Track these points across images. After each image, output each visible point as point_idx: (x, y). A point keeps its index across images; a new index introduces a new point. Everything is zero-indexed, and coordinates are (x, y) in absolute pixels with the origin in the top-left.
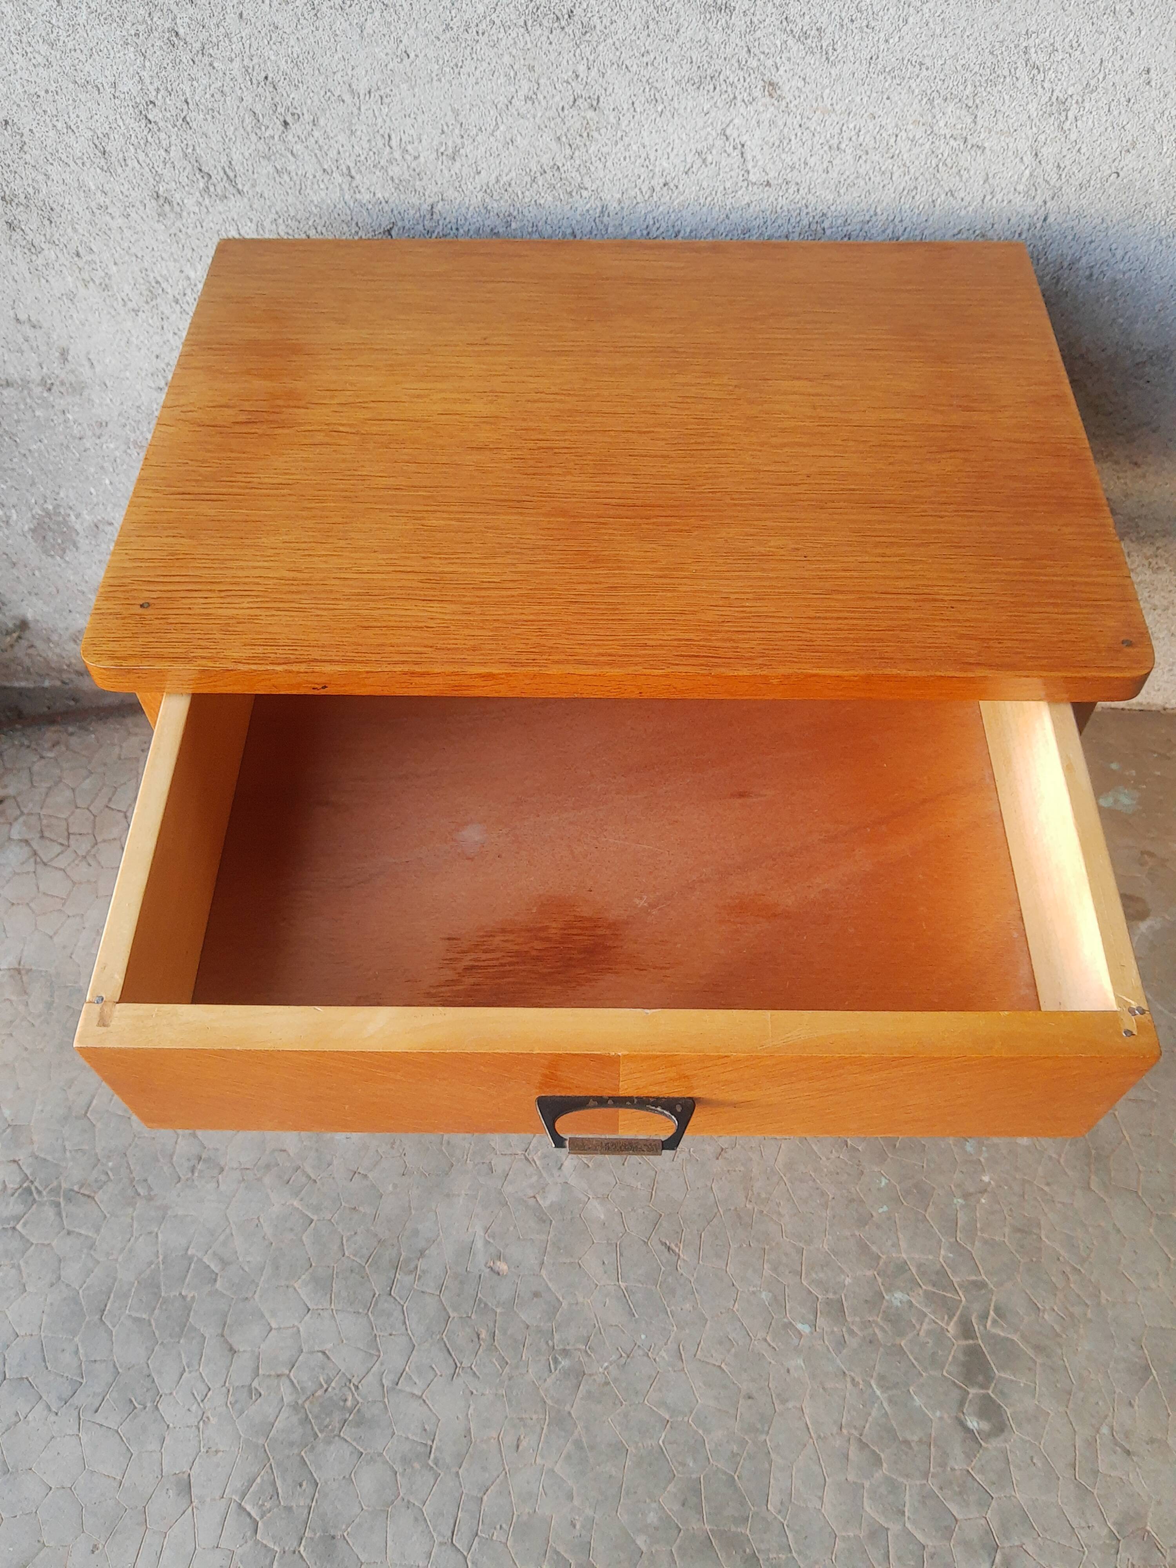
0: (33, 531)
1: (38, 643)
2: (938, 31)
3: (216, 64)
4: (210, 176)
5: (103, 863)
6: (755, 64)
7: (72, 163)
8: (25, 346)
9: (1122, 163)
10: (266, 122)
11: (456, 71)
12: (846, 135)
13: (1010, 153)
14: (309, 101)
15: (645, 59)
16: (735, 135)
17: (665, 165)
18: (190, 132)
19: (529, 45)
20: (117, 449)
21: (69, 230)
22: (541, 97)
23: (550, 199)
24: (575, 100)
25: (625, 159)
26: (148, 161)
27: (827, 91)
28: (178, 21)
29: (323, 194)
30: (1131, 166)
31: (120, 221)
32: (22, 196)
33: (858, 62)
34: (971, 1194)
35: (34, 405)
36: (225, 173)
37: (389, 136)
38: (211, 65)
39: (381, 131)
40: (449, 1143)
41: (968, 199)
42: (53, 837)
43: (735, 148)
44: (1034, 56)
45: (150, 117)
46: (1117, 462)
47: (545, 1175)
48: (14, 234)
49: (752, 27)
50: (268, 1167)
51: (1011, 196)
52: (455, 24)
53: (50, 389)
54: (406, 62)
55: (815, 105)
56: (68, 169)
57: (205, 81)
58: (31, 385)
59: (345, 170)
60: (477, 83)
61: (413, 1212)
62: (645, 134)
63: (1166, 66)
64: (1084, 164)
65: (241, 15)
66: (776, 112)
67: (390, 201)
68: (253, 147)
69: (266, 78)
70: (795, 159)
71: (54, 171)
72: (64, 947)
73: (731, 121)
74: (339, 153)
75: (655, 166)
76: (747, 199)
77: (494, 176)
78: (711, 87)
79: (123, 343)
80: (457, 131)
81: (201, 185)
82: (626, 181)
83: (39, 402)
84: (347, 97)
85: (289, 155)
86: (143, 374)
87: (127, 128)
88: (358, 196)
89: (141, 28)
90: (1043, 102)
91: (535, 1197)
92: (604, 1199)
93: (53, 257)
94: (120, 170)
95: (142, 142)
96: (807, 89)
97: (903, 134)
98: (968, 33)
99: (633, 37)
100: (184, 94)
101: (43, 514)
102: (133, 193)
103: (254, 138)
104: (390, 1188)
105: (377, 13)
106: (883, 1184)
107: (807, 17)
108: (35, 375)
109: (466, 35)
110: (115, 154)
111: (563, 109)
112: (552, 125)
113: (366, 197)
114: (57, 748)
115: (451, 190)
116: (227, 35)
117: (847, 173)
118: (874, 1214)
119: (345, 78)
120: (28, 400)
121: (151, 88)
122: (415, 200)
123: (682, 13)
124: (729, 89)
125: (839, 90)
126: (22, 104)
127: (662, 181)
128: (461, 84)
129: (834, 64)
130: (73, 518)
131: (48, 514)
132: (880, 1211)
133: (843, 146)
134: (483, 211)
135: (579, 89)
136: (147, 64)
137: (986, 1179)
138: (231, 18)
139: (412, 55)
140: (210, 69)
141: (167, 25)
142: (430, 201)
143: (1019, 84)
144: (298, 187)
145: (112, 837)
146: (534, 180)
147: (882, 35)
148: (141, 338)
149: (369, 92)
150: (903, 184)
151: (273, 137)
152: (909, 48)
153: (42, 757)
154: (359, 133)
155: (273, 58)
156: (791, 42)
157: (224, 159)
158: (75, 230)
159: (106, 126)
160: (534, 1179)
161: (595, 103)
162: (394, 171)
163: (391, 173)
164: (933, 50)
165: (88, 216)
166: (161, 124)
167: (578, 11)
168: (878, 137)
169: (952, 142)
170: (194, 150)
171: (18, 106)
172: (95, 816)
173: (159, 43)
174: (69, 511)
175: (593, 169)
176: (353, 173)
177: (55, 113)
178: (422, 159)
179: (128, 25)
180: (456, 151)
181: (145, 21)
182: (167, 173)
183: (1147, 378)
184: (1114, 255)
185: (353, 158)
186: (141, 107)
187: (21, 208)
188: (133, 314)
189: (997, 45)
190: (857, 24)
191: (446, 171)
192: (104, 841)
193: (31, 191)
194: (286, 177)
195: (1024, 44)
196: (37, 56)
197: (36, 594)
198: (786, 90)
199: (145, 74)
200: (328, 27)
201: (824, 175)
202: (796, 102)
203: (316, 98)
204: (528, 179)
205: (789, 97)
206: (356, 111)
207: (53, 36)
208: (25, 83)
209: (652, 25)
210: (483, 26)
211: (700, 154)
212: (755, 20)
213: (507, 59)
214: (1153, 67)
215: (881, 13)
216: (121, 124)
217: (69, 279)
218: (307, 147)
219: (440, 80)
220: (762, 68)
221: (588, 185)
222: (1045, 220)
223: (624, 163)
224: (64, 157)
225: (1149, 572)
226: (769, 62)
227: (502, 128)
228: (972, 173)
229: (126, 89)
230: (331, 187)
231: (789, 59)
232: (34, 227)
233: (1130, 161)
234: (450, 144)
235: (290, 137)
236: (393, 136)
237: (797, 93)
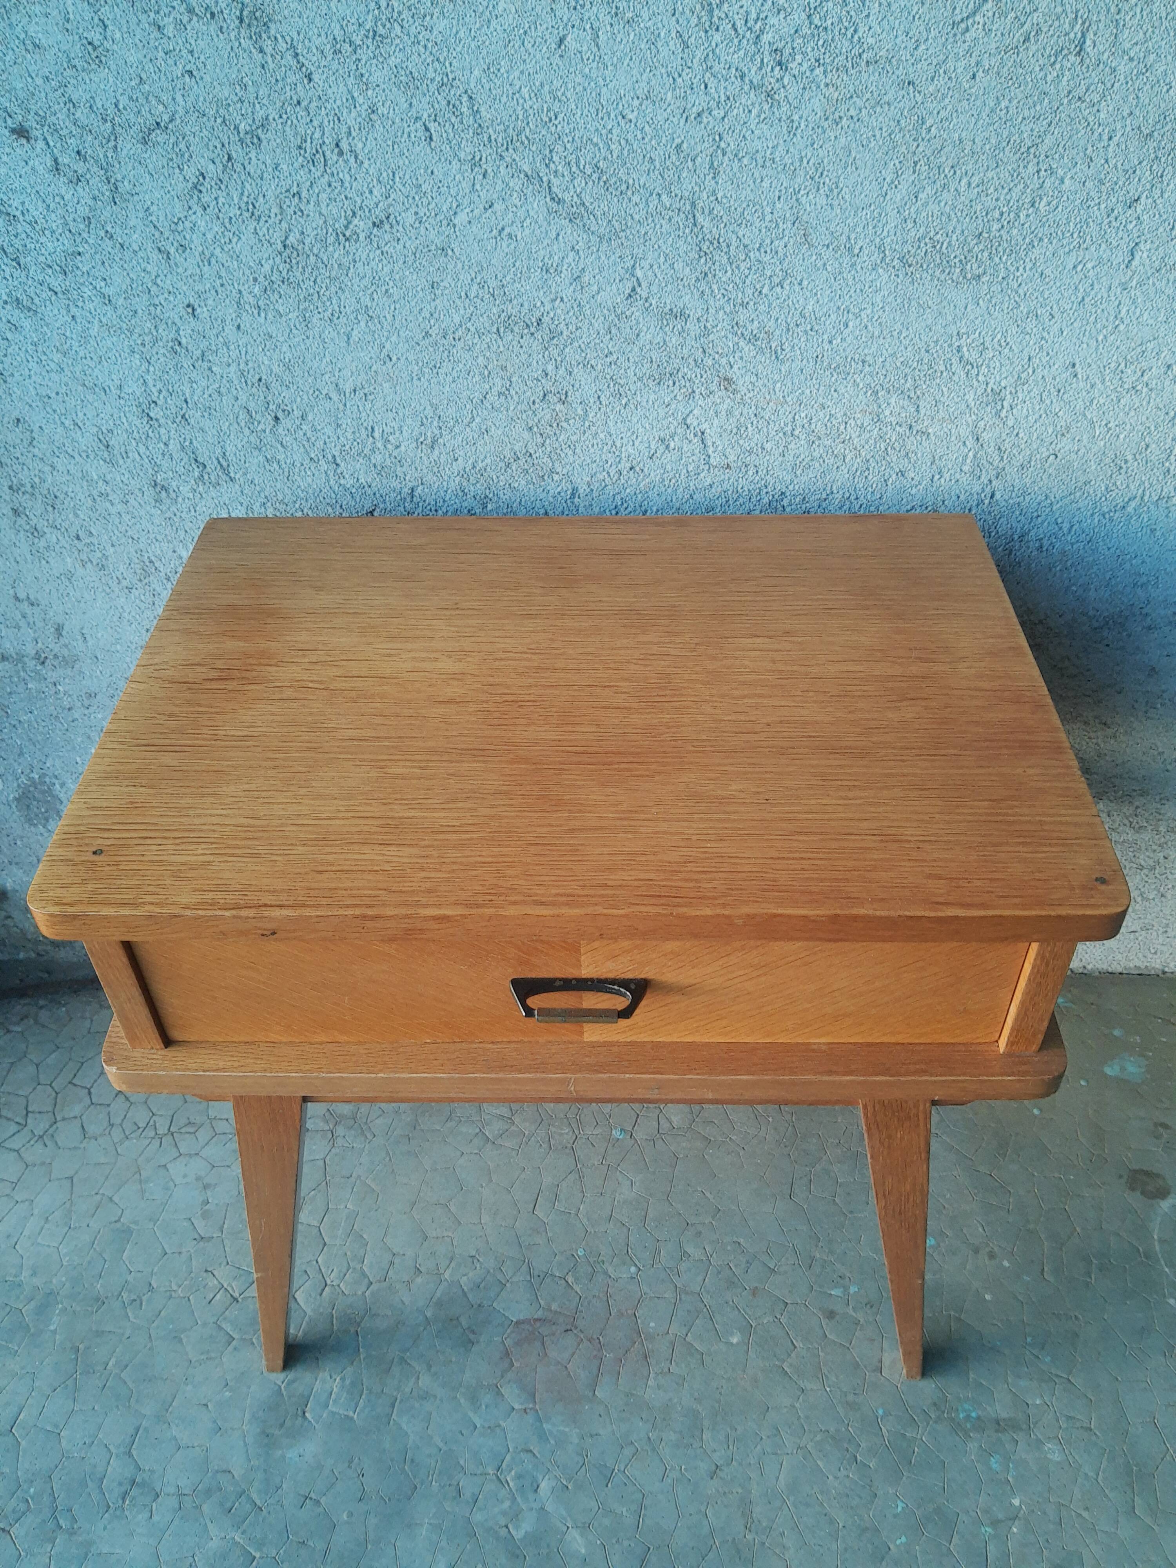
0: (17, 800)
1: (16, 914)
2: (876, 334)
3: (214, 369)
4: (205, 466)
5: (60, 1144)
6: (710, 362)
7: (76, 456)
8: (22, 623)
9: (1059, 446)
10: (258, 418)
11: (435, 371)
12: (798, 423)
13: (953, 438)
14: (299, 399)
15: (608, 360)
16: (695, 424)
17: (631, 451)
18: (188, 427)
19: (502, 349)
20: (103, 719)
21: (71, 516)
22: (513, 392)
23: (523, 482)
24: (545, 395)
25: (593, 446)
26: (148, 453)
27: (779, 385)
28: (181, 333)
29: (310, 480)
30: (1067, 448)
31: (120, 507)
32: (29, 485)
33: (805, 361)
34: (999, 1521)
35: (27, 677)
36: (219, 462)
37: (373, 429)
38: (210, 369)
39: (365, 424)
40: (412, 1461)
41: (917, 478)
42: (10, 1115)
43: (695, 435)
44: (966, 354)
45: (152, 415)
46: (1086, 723)
47: (519, 1499)
48: (19, 519)
49: (706, 332)
50: (208, 1492)
51: (958, 476)
52: (434, 332)
53: (43, 663)
54: (389, 364)
55: (768, 397)
56: (73, 462)
57: (204, 383)
58: (26, 659)
59: (330, 458)
60: (454, 381)
61: (369, 1547)
62: (611, 424)
63: (1089, 360)
64: (1023, 446)
65: (239, 327)
66: (732, 404)
67: (373, 485)
68: (246, 440)
69: (260, 380)
70: (753, 444)
71: (61, 463)
72: (8, 1236)
73: (691, 412)
74: (325, 443)
75: (621, 452)
76: (709, 481)
77: (470, 462)
78: (671, 383)
79: (115, 619)
80: (435, 424)
81: (197, 474)
82: (594, 465)
83: (33, 674)
84: (334, 395)
85: (279, 446)
86: (133, 647)
87: (130, 424)
88: (342, 481)
89: (147, 339)
90: (979, 393)
91: (507, 1527)
92: (585, 1528)
93: (54, 540)
94: (121, 462)
95: (143, 437)
96: (761, 383)
97: (852, 422)
98: (904, 335)
99: (597, 341)
100: (184, 394)
101: (29, 783)
102: (133, 482)
103: (247, 432)
104: (345, 1516)
105: (363, 324)
106: (900, 1509)
107: (756, 323)
108: (30, 649)
109: (444, 341)
110: (117, 447)
111: (534, 402)
112: (524, 416)
113: (349, 482)
114: (26, 1021)
115: (431, 474)
116: (225, 344)
117: (803, 456)
118: (892, 1546)
119: (333, 379)
120: (22, 673)
121: (154, 390)
122: (395, 484)
123: (641, 320)
124: (688, 384)
125: (789, 384)
126: (34, 405)
127: (628, 465)
128: (439, 383)
129: (783, 362)
130: (57, 786)
131: (34, 783)
132: (898, 1542)
133: (796, 433)
134: (461, 494)
135: (548, 386)
136: (151, 369)
137: (1016, 1502)
138: (230, 329)
139: (394, 358)
140: (209, 373)
141: (171, 336)
142: (410, 485)
143: (956, 378)
144: (286, 474)
145: (72, 1115)
146: (508, 465)
147: (825, 337)
148: (133, 614)
149: (355, 391)
150: (856, 465)
151: (265, 431)
152: (851, 347)
153: (8, 1031)
154: (344, 426)
155: (266, 362)
156: (742, 343)
157: (218, 451)
158: (76, 516)
159: (111, 423)
160: (507, 1504)
161: (563, 397)
162: (377, 459)
163: (373, 461)
164: (874, 349)
165: (90, 501)
166: (162, 421)
167: (546, 319)
168: (829, 424)
169: (898, 428)
170: (191, 443)
171: (30, 406)
172: (57, 1093)
173: (162, 351)
174: (54, 780)
175: (563, 455)
176: (338, 461)
177: (63, 411)
178: (403, 448)
179: (136, 336)
180: (434, 441)
181: (150, 332)
182: (165, 464)
183: (1106, 642)
184: (1061, 528)
185: (338, 448)
186: (144, 406)
187: (27, 496)
188: (126, 591)
189: (932, 345)
190: (802, 328)
191: (425, 458)
192: (64, 1119)
193: (37, 480)
194: (275, 465)
195: (957, 344)
196: (50, 363)
197: (17, 864)
198: (742, 384)
199: (149, 378)
200: (317, 336)
201: (780, 459)
202: (751, 395)
203: (305, 397)
204: (502, 464)
205: (744, 390)
206: (341, 407)
207: (66, 347)
208: (38, 386)
209: (614, 331)
210: (459, 333)
211: (663, 440)
212: (708, 325)
213: (481, 360)
214: (1077, 362)
215: (823, 319)
216: (124, 420)
217: (68, 560)
218: (296, 439)
219: (419, 379)
220: (717, 366)
221: (559, 470)
222: (992, 497)
223: (592, 450)
224: (70, 451)
225: (1131, 832)
226: (724, 361)
227: (478, 420)
228: (919, 455)
229: (131, 391)
230: (317, 473)
231: (741, 358)
232: (38, 513)
233: (1065, 444)
234: (429, 434)
235: (280, 430)
236: (376, 428)
237: (750, 387)
